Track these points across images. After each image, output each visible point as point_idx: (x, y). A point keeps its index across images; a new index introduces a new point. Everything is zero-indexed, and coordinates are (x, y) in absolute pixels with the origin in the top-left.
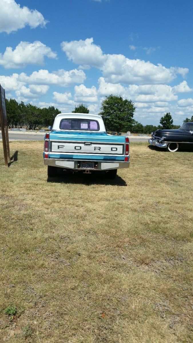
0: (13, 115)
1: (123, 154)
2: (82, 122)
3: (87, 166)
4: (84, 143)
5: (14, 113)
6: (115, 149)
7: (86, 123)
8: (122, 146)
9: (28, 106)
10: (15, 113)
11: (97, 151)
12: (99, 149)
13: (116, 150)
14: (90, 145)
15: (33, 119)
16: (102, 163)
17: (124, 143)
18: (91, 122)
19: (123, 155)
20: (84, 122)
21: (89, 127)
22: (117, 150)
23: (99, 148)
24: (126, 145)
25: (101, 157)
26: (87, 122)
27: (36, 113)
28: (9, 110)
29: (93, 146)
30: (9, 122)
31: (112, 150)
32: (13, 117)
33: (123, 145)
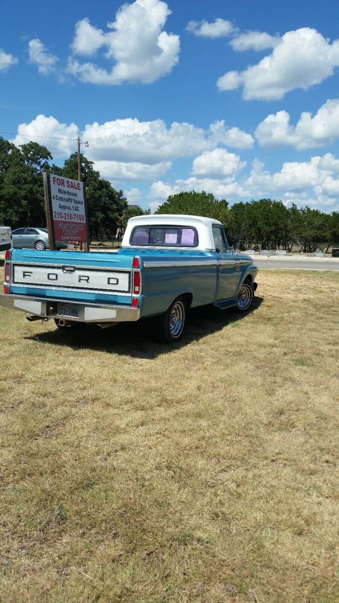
0: (273, 228)
1: (128, 292)
2: (167, 231)
3: (68, 313)
4: (63, 268)
5: (276, 224)
6: (115, 281)
7: (175, 233)
8: (127, 275)
9: (303, 212)
10: (278, 225)
11: (83, 284)
12: (87, 281)
13: (115, 283)
14: (74, 271)
15: (310, 233)
16: (86, 308)
17: (130, 269)
18: (183, 230)
19: (129, 295)
20: (171, 231)
21: (179, 240)
22: (117, 283)
23: (87, 278)
24: (135, 272)
25: (91, 295)
26: (176, 231)
27: (318, 222)
28: (268, 219)
29: (77, 273)
30: (268, 239)
31: (109, 283)
32: (276, 232)
33: (129, 272)
